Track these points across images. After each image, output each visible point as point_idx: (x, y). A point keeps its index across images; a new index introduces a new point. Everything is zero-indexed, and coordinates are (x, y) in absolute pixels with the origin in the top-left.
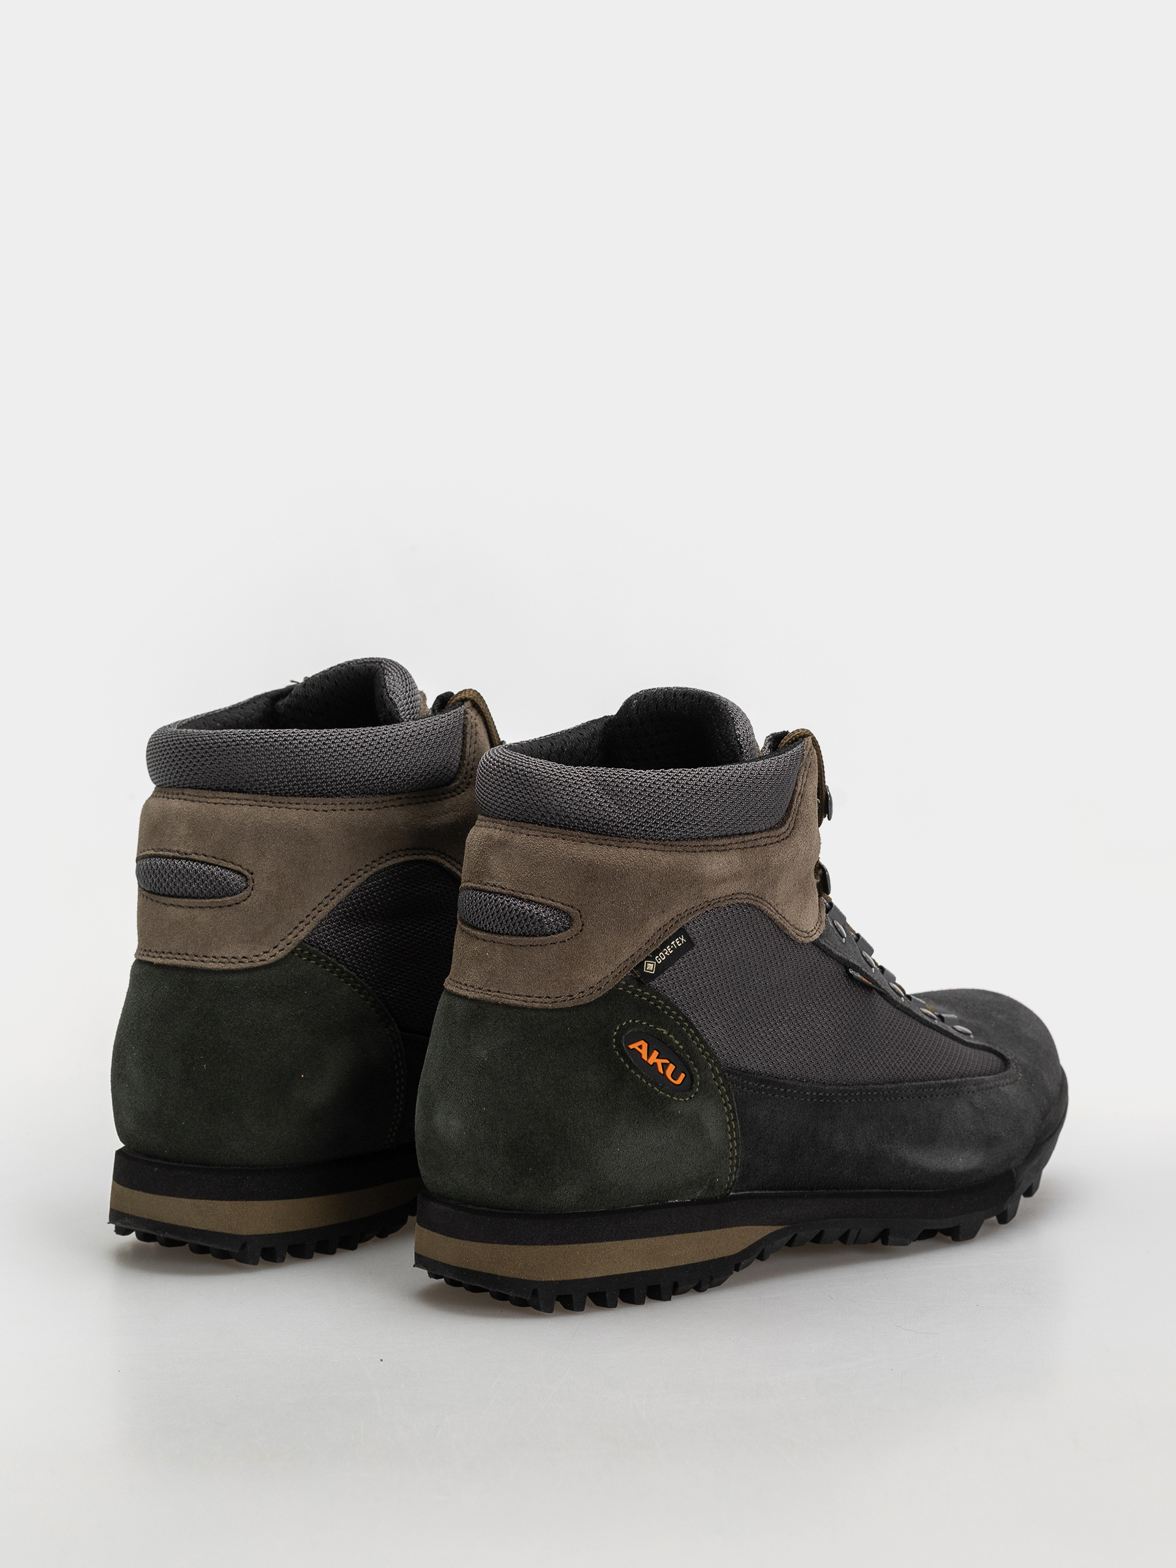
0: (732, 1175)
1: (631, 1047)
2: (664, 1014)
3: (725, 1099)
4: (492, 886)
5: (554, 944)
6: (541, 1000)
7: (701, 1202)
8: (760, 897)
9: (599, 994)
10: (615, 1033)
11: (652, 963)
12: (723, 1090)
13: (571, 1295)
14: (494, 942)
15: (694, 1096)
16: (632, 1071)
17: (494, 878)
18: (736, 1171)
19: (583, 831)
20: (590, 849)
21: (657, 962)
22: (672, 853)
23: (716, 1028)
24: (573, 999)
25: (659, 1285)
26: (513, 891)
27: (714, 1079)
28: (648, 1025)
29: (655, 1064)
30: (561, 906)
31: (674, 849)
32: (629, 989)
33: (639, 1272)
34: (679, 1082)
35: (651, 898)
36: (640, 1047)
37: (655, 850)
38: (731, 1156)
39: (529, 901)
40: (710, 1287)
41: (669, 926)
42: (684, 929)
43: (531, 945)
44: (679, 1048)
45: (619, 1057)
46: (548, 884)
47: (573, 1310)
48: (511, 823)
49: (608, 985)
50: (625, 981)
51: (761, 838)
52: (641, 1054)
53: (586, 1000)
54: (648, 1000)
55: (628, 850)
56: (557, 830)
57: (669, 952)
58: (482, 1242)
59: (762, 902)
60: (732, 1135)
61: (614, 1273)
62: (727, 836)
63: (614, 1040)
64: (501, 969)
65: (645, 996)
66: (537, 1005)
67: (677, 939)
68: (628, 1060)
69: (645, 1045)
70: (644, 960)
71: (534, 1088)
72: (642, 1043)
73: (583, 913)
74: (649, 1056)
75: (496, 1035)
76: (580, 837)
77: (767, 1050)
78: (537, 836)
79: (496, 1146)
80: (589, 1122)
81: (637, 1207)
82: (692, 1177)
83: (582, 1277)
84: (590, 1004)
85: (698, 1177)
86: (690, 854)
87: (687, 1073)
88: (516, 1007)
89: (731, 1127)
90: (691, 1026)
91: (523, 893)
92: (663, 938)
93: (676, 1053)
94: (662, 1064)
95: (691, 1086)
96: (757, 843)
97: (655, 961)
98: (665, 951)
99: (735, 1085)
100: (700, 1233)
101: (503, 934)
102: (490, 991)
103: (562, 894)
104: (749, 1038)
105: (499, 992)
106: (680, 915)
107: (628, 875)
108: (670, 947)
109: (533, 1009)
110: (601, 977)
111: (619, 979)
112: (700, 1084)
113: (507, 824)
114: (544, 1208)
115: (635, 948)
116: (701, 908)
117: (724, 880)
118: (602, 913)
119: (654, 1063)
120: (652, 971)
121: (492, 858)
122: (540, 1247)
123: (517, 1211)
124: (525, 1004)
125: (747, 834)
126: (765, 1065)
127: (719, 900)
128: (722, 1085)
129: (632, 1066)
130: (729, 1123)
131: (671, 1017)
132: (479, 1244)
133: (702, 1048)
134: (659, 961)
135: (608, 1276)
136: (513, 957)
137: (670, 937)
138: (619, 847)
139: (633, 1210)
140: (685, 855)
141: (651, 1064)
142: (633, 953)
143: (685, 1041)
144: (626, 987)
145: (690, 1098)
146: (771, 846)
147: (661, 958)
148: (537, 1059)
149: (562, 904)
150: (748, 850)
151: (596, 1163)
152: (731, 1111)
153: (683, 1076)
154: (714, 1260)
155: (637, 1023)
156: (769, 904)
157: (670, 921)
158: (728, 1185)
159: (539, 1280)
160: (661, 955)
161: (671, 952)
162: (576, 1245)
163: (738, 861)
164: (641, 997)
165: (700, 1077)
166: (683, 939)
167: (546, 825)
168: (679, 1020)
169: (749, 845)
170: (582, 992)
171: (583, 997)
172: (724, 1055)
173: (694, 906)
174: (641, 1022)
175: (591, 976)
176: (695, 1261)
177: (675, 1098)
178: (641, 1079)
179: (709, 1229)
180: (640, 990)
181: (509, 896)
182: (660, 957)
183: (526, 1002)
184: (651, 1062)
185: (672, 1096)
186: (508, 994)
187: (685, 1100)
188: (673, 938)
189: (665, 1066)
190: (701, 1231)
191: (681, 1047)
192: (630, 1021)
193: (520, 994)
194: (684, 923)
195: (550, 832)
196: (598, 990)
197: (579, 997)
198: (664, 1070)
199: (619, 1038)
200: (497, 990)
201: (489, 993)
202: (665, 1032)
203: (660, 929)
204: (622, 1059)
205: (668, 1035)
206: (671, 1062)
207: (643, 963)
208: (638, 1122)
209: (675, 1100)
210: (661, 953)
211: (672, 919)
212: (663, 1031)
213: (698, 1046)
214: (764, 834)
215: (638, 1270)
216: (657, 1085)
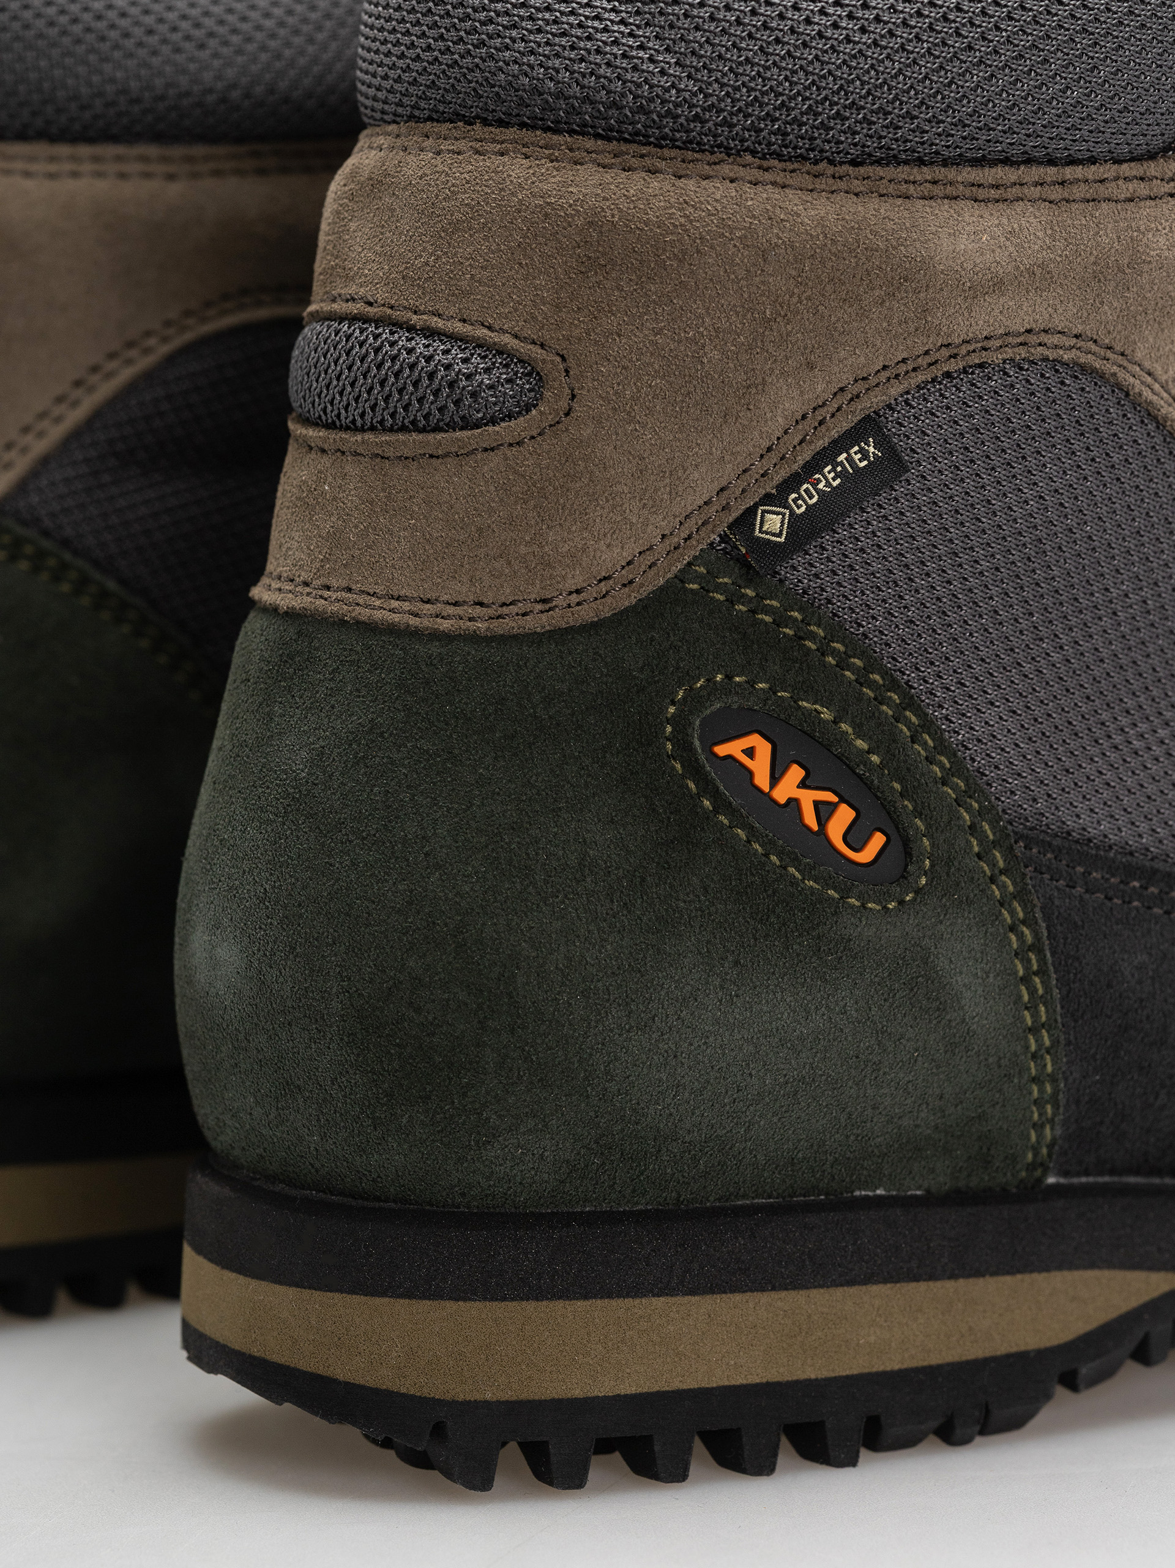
0: (1042, 1126)
1: (722, 750)
2: (824, 665)
3: (1012, 913)
4: (347, 301)
5: (492, 449)
6: (459, 610)
7: (957, 1198)
8: (1118, 348)
9: (626, 599)
10: (672, 710)
11: (777, 513)
12: (1005, 886)
13: (546, 1443)
14: (343, 453)
15: (914, 900)
16: (722, 818)
17: (353, 279)
18: (1054, 1115)
19: (583, 134)
20: (595, 180)
21: (792, 513)
22: (838, 197)
23: (990, 714)
24: (550, 609)
25: (821, 1424)
26: (392, 307)
27: (979, 856)
28: (773, 690)
29: (793, 803)
30: (513, 343)
31: (842, 185)
32: (718, 588)
33: (757, 1385)
34: (866, 855)
35: (769, 320)
36: (750, 752)
37: (784, 187)
38: (1033, 1072)
39: (431, 333)
40: (983, 1432)
41: (831, 410)
42: (877, 423)
43: (431, 456)
44: (867, 763)
45: (683, 776)
46: (479, 282)
47: (551, 1484)
48: (403, 128)
49: (652, 572)
50: (705, 565)
51: (1117, 178)
52: (751, 774)
53: (587, 614)
54: (777, 624)
55: (704, 183)
56: (511, 133)
57: (828, 484)
58: (297, 1286)
59: (1125, 363)
60: (1035, 1015)
61: (677, 1384)
62: (1007, 161)
63: (669, 729)
64: (356, 527)
65: (767, 610)
66: (445, 625)
67: (856, 448)
68: (707, 787)
69: (764, 749)
70: (756, 506)
71: (427, 854)
72: (754, 740)
73: (571, 362)
74: (775, 780)
75: (333, 707)
76: (571, 150)
77: (1151, 789)
78: (459, 153)
79: (322, 1018)
80: (583, 957)
81: (753, 1205)
82: (917, 1126)
83: (578, 1393)
84: (595, 626)
85: (936, 1127)
86: (891, 200)
87: (891, 831)
88: (392, 630)
89: (1032, 991)
90: (910, 702)
91: (415, 313)
92: (811, 442)
93: (859, 776)
94: (817, 804)
95: (905, 870)
96: (1102, 191)
97: (786, 506)
98: (819, 481)
99: (1046, 876)
100: (950, 1285)
101: (362, 430)
102: (328, 588)
103: (516, 310)
104: (1093, 750)
105: (349, 590)
106: (864, 379)
107: (698, 252)
108: (834, 470)
109: (436, 636)
110: (631, 549)
111: (683, 555)
112: (932, 866)
113: (396, 131)
114: (463, 1195)
115: (729, 472)
116: (930, 365)
117: (998, 285)
118: (625, 362)
119: (790, 800)
120: (779, 535)
121: (353, 226)
122: (450, 1306)
123: (395, 1201)
124: (413, 621)
125: (1072, 162)
126: (1144, 827)
127: (986, 344)
128: (1001, 872)
129: (721, 804)
130: (1025, 980)
131: (848, 673)
132: (292, 1292)
133: (942, 766)
134: (799, 507)
135: (658, 1392)
136: (384, 490)
137: (834, 442)
138: (680, 177)
139: (738, 1211)
140: (874, 203)
141: (782, 801)
142: (724, 483)
143: (886, 742)
144: (708, 583)
145: (901, 902)
146: (1148, 203)
147: (804, 499)
148: (438, 774)
149: (516, 337)
150: (1074, 206)
151: (607, 1073)
152: (1031, 948)
153: (878, 841)
154: (994, 1359)
155: (739, 684)
156: (1150, 374)
157: (835, 394)
158: (1035, 1155)
159: (448, 1397)
160: (807, 491)
161: (835, 484)
162: (560, 1304)
163: (1040, 234)
164: (753, 612)
165: (933, 845)
166: (872, 449)
167: (486, 122)
168: (871, 684)
169: (1079, 191)
170: (578, 592)
171: (579, 604)
172: (1012, 793)
173: (905, 355)
174: (751, 683)
175: (602, 544)
176: (934, 1360)
177: (852, 901)
178: (749, 842)
179: (978, 1273)
180: (750, 592)
181: (378, 322)
182: (800, 497)
183: (416, 615)
184: (781, 794)
185: (845, 894)
186: (374, 594)
187: (885, 908)
188: (842, 443)
189: (824, 811)
190: (953, 1276)
191: (875, 759)
192: (719, 677)
193: (402, 593)
194: (874, 401)
195: (494, 141)
196: (624, 585)
197: (569, 606)
198: (822, 821)
199: (681, 723)
200: (344, 584)
201: (326, 594)
202: (826, 715)
203: (804, 417)
204: (692, 785)
205: (835, 722)
206: (843, 800)
207: (751, 512)
208: (737, 963)
209: (853, 906)
210: (805, 486)
211: (842, 389)
212: (819, 713)
213: (930, 760)
214: (1126, 169)
215: (757, 1380)
216: (796, 861)
